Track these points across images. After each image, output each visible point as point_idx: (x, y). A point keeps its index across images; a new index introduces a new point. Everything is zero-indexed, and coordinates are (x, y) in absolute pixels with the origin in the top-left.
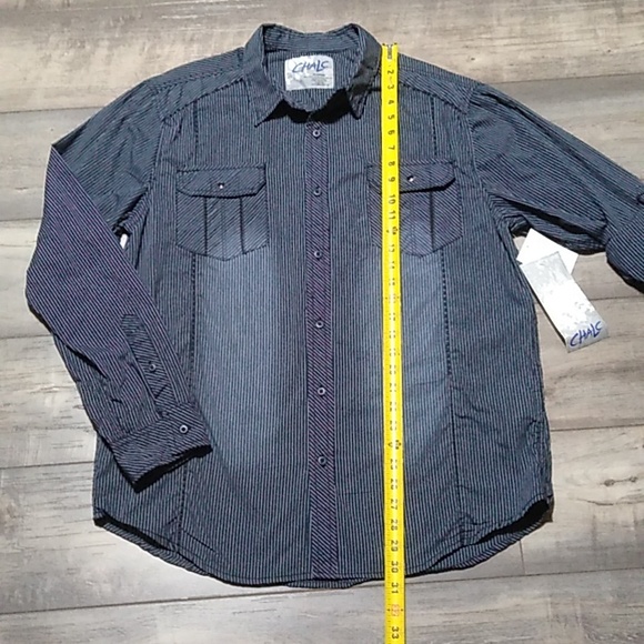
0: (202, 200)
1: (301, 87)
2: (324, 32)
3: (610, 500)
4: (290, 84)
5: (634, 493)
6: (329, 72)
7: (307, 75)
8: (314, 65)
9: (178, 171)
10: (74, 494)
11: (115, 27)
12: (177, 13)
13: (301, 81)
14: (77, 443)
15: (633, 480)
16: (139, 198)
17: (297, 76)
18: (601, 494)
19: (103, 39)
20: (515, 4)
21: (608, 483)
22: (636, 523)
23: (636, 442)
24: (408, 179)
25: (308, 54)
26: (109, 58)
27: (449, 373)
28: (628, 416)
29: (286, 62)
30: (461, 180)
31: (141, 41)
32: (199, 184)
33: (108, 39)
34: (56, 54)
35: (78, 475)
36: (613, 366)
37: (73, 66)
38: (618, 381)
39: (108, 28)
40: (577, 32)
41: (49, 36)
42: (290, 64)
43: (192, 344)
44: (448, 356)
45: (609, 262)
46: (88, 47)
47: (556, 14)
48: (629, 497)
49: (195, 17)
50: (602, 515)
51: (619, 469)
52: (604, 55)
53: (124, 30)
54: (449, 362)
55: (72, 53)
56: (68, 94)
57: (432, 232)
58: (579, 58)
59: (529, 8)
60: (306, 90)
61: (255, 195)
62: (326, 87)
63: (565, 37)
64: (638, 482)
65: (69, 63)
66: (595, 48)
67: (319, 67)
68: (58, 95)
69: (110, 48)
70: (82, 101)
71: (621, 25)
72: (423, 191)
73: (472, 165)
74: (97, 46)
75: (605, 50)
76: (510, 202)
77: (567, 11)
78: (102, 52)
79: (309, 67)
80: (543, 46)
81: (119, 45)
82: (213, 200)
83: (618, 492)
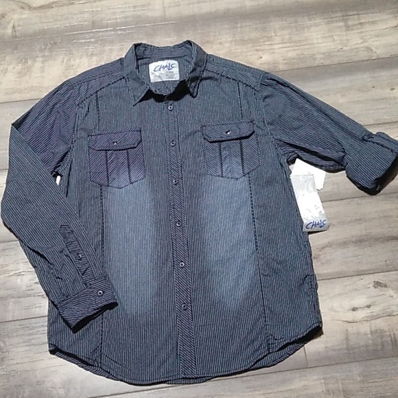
0: (104, 153)
1: (160, 80)
2: (172, 45)
3: (356, 320)
4: (153, 79)
5: (369, 314)
6: (176, 70)
7: (163, 72)
8: (166, 66)
9: (88, 136)
10: (38, 336)
11: (45, 49)
12: (82, 39)
13: (159, 77)
14: (38, 305)
15: (369, 307)
16: (66, 153)
17: (157, 74)
18: (350, 316)
19: (38, 56)
20: (284, 22)
21: (354, 309)
22: (371, 332)
23: (369, 283)
24: (227, 132)
25: (163, 59)
26: (43, 71)
27: (257, 249)
28: (364, 269)
29: (150, 65)
30: (258, 131)
31: (62, 57)
32: (102, 142)
33: (42, 57)
34: (10, 68)
35: (38, 325)
36: (354, 239)
37: (21, 74)
38: (356, 248)
39: (41, 50)
40: (323, 37)
41: (5, 57)
42: (152, 66)
43: (103, 241)
44: (256, 239)
45: (347, 177)
46: (30, 62)
47: (309, 27)
48: (367, 317)
49: (93, 40)
50: (352, 329)
51: (360, 301)
52: (339, 51)
53: (51, 50)
54: (256, 242)
55: (20, 66)
56: (20, 91)
57: (242, 164)
58: (324, 54)
59: (293, 25)
60: (163, 82)
61: (135, 148)
62: (174, 79)
63: (315, 41)
64: (371, 307)
65: (19, 73)
66: (333, 47)
67: (170, 67)
68: (14, 93)
69: (43, 62)
70: (27, 96)
71: (348, 32)
72: (235, 139)
73: (264, 122)
74: (35, 61)
75: (339, 48)
76: (288, 144)
77: (316, 25)
78: (38, 65)
79: (164, 67)
80: (302, 47)
81: (47, 60)
82: (110, 152)
83: (360, 315)
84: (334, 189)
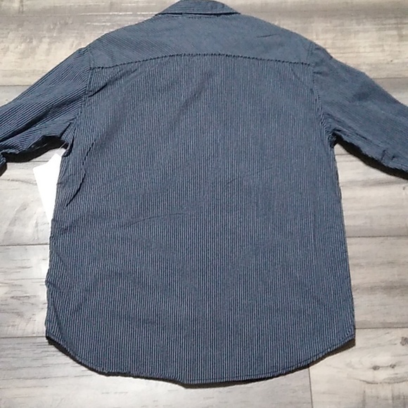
3: (376, 380)
5: (393, 376)
10: (7, 359)
11: (54, 28)
12: (99, 21)
14: (12, 324)
15: (393, 366)
18: (370, 375)
19: (45, 37)
20: (328, 25)
21: (375, 368)
22: (393, 398)
23: (397, 339)
26: (49, 50)
28: (391, 321)
31: (71, 40)
33: (49, 37)
34: (12, 46)
35: (11, 346)
36: (383, 284)
37: (23, 55)
38: (385, 295)
39: (49, 30)
40: (371, 46)
41: (8, 33)
46: (35, 43)
47: (357, 32)
48: (389, 378)
49: (108, 24)
50: (370, 391)
51: (383, 358)
52: (388, 63)
53: (60, 31)
55: (23, 46)
56: (20, 75)
58: (371, 65)
59: (338, 28)
63: (362, 50)
64: (395, 368)
65: (22, 53)
66: (383, 58)
68: (12, 75)
69: (50, 43)
71: (402, 43)
74: (41, 42)
75: (389, 60)
77: (366, 31)
78: (44, 46)
80: (347, 55)
81: (55, 42)
83: (382, 375)
84: (366, 223)
